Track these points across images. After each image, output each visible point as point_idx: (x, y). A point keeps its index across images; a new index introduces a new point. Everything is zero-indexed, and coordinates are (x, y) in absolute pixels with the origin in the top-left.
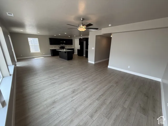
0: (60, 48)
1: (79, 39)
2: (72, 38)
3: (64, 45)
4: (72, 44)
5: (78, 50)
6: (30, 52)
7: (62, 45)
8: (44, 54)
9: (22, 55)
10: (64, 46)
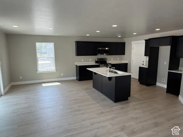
0: (97, 62)
1: (144, 41)
2: (125, 40)
3: (104, 56)
4: (124, 54)
5: (140, 68)
6: (37, 71)
7: (100, 56)
8: (62, 74)
9: (21, 78)
10: (106, 59)
